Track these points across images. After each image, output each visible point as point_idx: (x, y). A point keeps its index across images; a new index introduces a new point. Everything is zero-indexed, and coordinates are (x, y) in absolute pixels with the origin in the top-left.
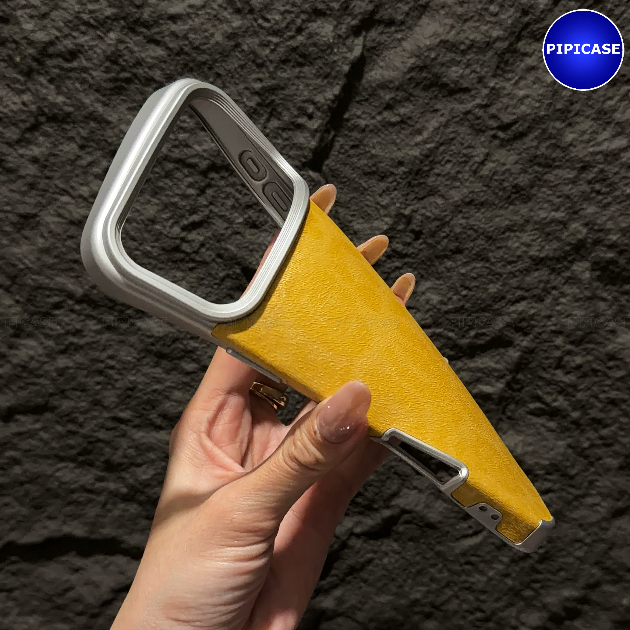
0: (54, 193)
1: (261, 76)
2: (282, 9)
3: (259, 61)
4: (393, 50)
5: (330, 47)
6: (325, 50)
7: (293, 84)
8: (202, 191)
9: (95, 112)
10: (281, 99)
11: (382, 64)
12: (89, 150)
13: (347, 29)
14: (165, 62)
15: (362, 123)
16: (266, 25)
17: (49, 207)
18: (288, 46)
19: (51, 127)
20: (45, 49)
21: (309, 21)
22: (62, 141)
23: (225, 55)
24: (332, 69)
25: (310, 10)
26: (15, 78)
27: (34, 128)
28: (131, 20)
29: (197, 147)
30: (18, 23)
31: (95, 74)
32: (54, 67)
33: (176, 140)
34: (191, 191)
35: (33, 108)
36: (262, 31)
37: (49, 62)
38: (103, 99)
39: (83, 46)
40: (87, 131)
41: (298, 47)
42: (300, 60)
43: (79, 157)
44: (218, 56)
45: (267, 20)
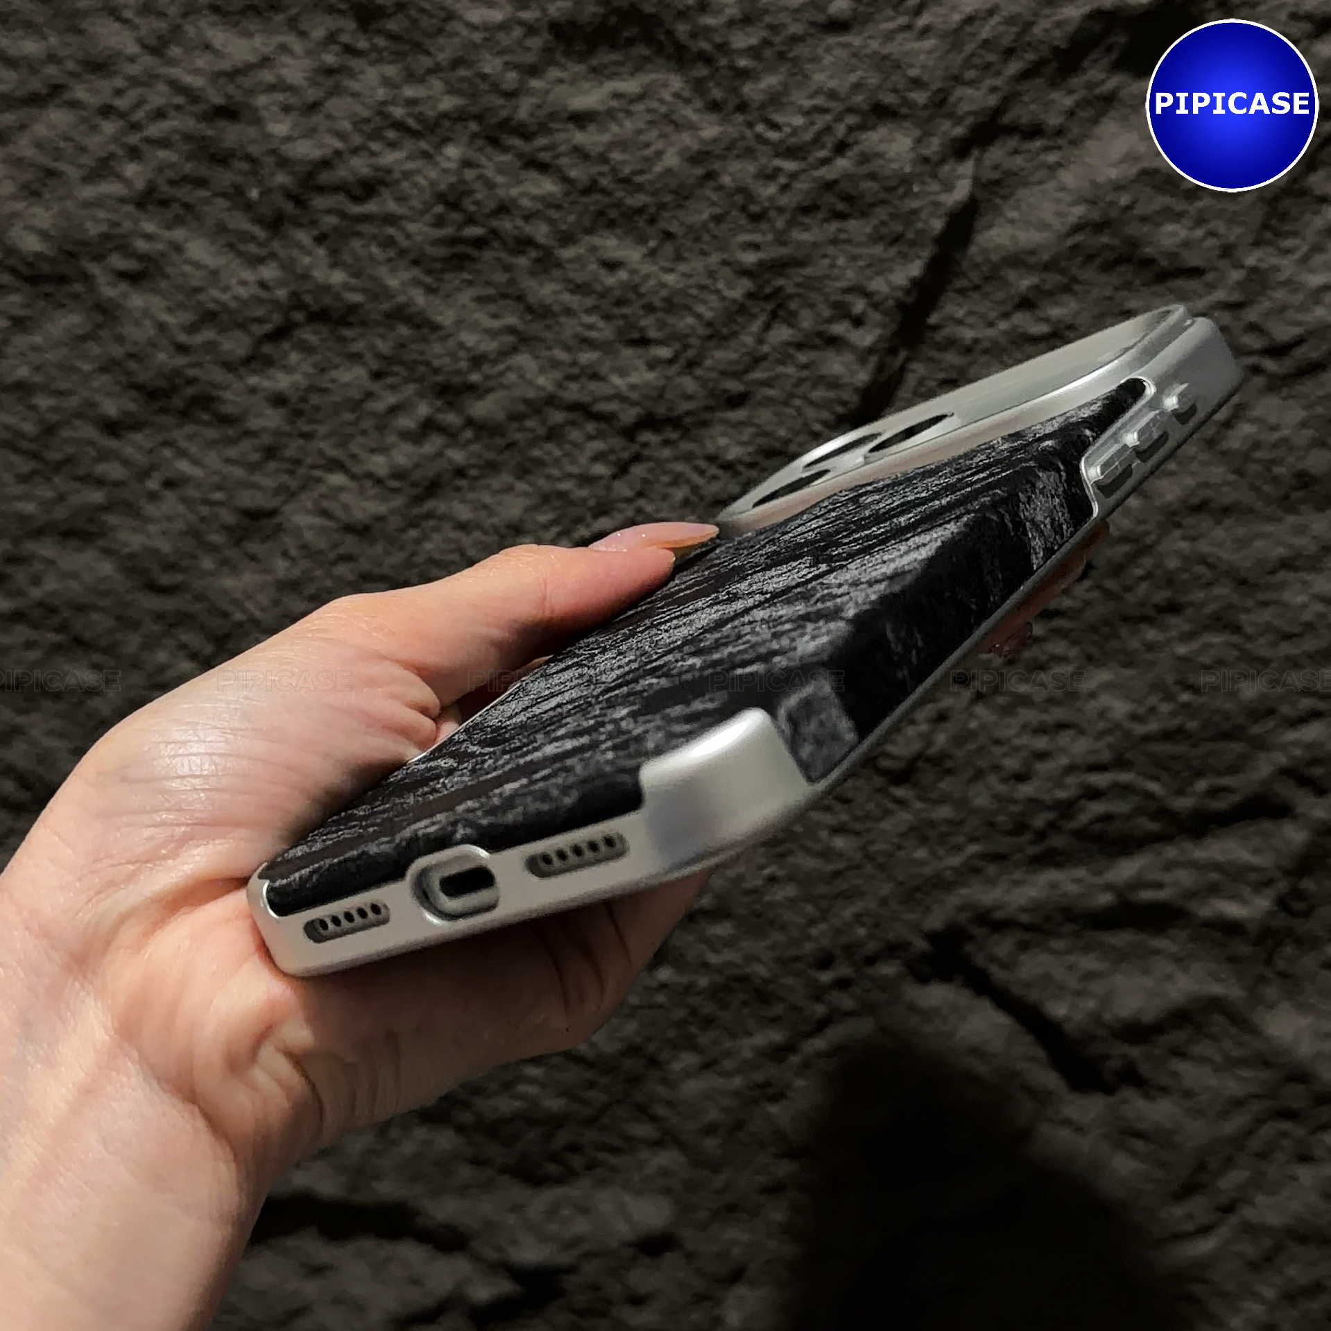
0: (314, 467)
1: (756, 238)
2: (808, 103)
3: (754, 208)
4: (1039, 188)
5: (905, 181)
6: (894, 188)
7: (825, 256)
8: (622, 469)
9: (407, 305)
10: (798, 285)
11: (1013, 214)
12: (390, 380)
13: (942, 145)
14: (558, 207)
15: (968, 334)
16: (773, 135)
17: (303, 496)
18: (816, 180)
19: (315, 333)
20: (311, 175)
21: (862, 127)
22: (337, 360)
23: (683, 195)
24: (909, 224)
25: (866, 107)
26: (247, 232)
27: (281, 334)
28: (493, 121)
29: (616, 380)
30: (257, 121)
31: (412, 228)
32: (329, 211)
33: (574, 363)
34: (600, 469)
35: (282, 293)
36: (762, 148)
37: (320, 202)
38: (428, 280)
39: (389, 172)
40: (390, 343)
41: (836, 182)
42: (841, 206)
43: (369, 395)
44: (668, 198)
45: (775, 126)
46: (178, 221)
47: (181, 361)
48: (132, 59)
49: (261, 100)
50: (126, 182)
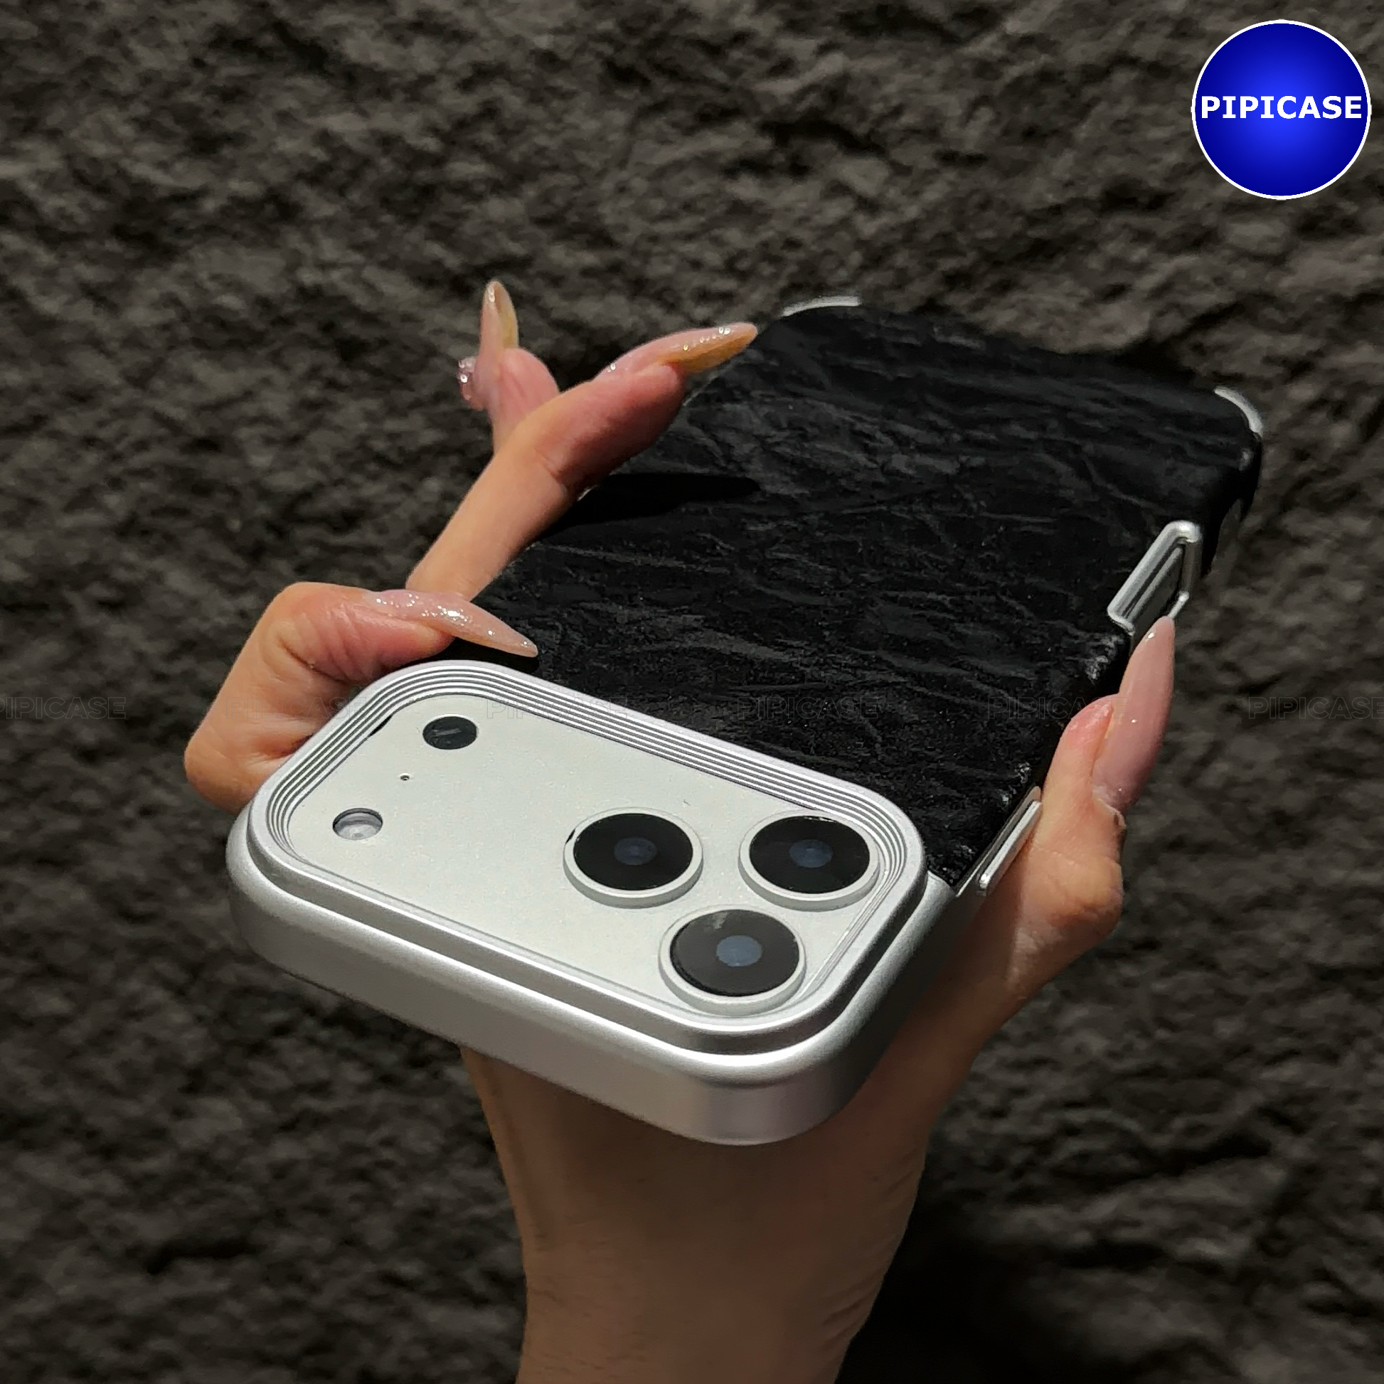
46: (158, 551)
47: (158, 690)
48: (116, 391)
49: (244, 433)
50: (108, 512)
